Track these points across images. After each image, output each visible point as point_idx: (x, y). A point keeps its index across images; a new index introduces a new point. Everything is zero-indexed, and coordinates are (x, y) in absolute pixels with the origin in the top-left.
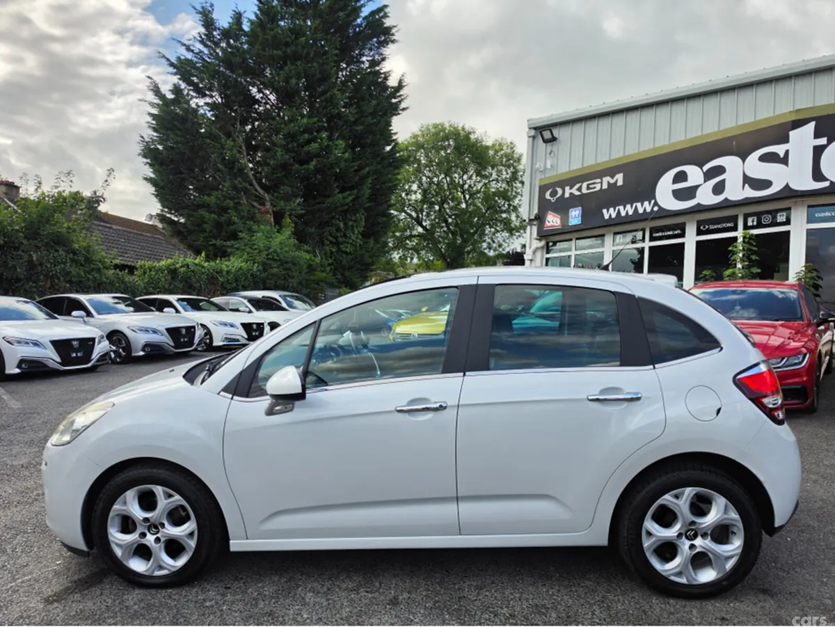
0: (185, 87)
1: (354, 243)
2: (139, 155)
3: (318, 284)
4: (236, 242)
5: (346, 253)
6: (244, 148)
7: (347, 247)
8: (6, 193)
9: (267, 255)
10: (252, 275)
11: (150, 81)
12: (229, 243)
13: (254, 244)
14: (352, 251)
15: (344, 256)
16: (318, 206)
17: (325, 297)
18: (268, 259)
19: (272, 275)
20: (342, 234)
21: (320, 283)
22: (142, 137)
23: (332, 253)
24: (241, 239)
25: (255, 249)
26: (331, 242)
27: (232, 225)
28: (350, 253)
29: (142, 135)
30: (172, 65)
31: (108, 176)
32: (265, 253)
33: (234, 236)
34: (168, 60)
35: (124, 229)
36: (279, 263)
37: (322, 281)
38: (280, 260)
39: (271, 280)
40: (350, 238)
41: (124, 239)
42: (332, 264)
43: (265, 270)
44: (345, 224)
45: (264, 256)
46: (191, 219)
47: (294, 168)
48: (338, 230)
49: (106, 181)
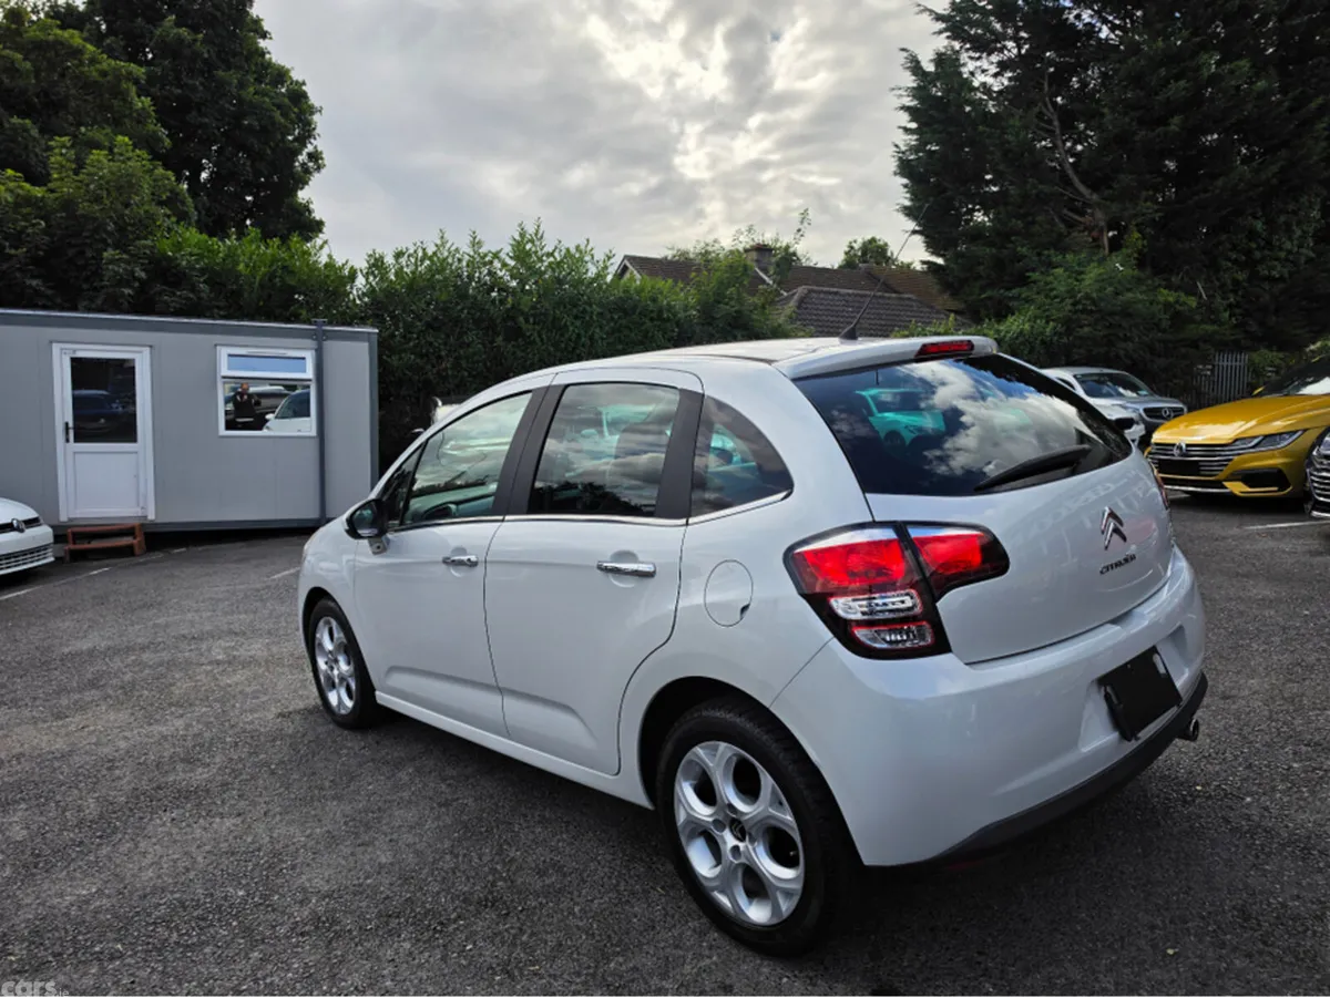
0: (961, 47)
1: (1291, 257)
2: (895, 174)
3: (1197, 347)
4: (1025, 288)
5: (1270, 279)
6: (1056, 123)
7: (1274, 268)
8: (757, 261)
9: (1074, 304)
10: (1043, 342)
11: (905, 54)
12: (1015, 292)
13: (1052, 290)
14: (1286, 275)
15: (1266, 286)
16: (1196, 198)
17: (1212, 371)
18: (1076, 312)
19: (1081, 338)
20: (1262, 243)
21: (1201, 344)
22: (897, 146)
23: (1236, 282)
24: (1035, 282)
25: (1056, 297)
26: (1235, 262)
27: (1019, 261)
28: (1282, 279)
29: (897, 143)
30: (939, 18)
31: (802, 222)
32: (1069, 301)
33: (1022, 280)
34: (931, 11)
35: (856, 292)
36: (1097, 316)
37: (1205, 341)
38: (1100, 311)
39: (1080, 347)
40: (1281, 249)
41: (852, 307)
42: (1238, 305)
43: (1069, 331)
44: (1270, 223)
45: (1069, 307)
46: (960, 261)
47: (1137, 138)
48: (1252, 234)
49: (799, 230)
